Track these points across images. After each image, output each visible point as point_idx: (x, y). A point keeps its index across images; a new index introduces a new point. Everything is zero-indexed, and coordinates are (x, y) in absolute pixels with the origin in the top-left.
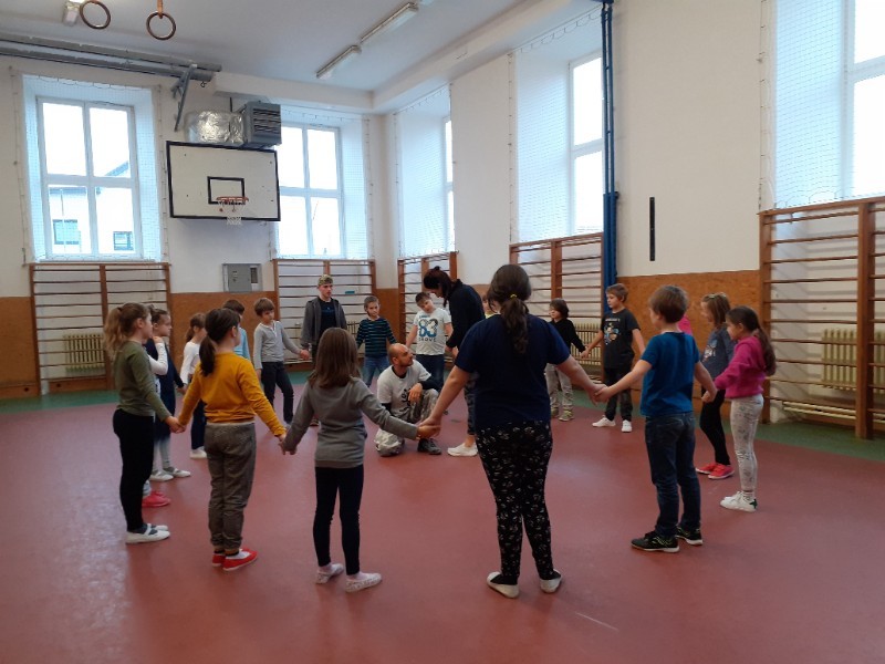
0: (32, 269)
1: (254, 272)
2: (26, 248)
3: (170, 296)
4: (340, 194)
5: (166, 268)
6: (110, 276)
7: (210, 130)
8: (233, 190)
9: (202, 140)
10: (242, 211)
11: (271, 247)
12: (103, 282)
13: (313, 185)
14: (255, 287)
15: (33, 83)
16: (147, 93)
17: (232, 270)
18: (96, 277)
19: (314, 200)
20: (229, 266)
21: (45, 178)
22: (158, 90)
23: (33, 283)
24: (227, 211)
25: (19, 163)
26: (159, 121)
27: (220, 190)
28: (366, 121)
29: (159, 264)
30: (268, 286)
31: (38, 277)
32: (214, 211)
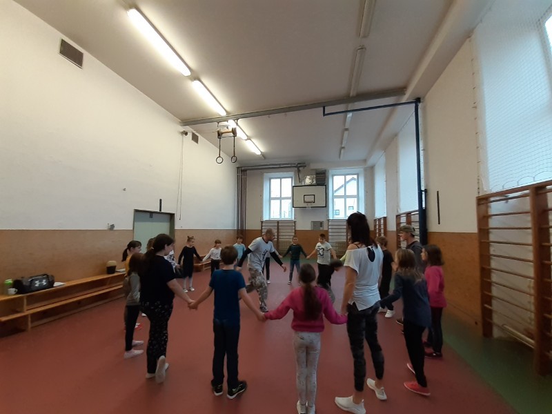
0: (262, 222)
1: (321, 224)
2: (262, 217)
3: (295, 230)
4: (358, 196)
5: (295, 222)
6: (280, 224)
7: (308, 181)
8: (311, 199)
9: (306, 184)
10: (314, 205)
11: (327, 215)
12: (278, 226)
13: (347, 194)
14: (321, 229)
15: (267, 175)
17: (314, 223)
18: (276, 224)
19: (347, 199)
20: (314, 222)
21: (270, 199)
23: (262, 226)
24: (310, 205)
25: (261, 196)
26: (296, 180)
27: (307, 199)
28: (365, 170)
29: (293, 221)
30: (326, 229)
31: (264, 224)
32: (305, 205)
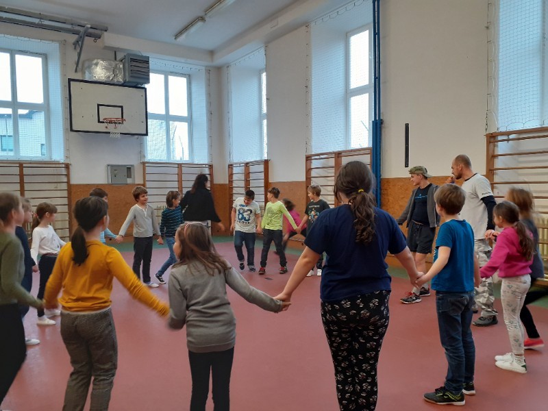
1: (129, 169)
3: (70, 186)
4: (189, 120)
6: (26, 171)
7: (100, 72)
8: (115, 114)
9: (94, 79)
10: (121, 128)
11: (141, 154)
12: (22, 175)
13: (171, 112)
14: (129, 181)
16: (56, 45)
17: (114, 169)
18: (17, 171)
19: (172, 123)
20: (112, 166)
22: (63, 43)
24: (111, 128)
26: (64, 65)
27: (106, 113)
28: (208, 71)
29: (62, 164)
30: (138, 180)
32: (101, 127)
